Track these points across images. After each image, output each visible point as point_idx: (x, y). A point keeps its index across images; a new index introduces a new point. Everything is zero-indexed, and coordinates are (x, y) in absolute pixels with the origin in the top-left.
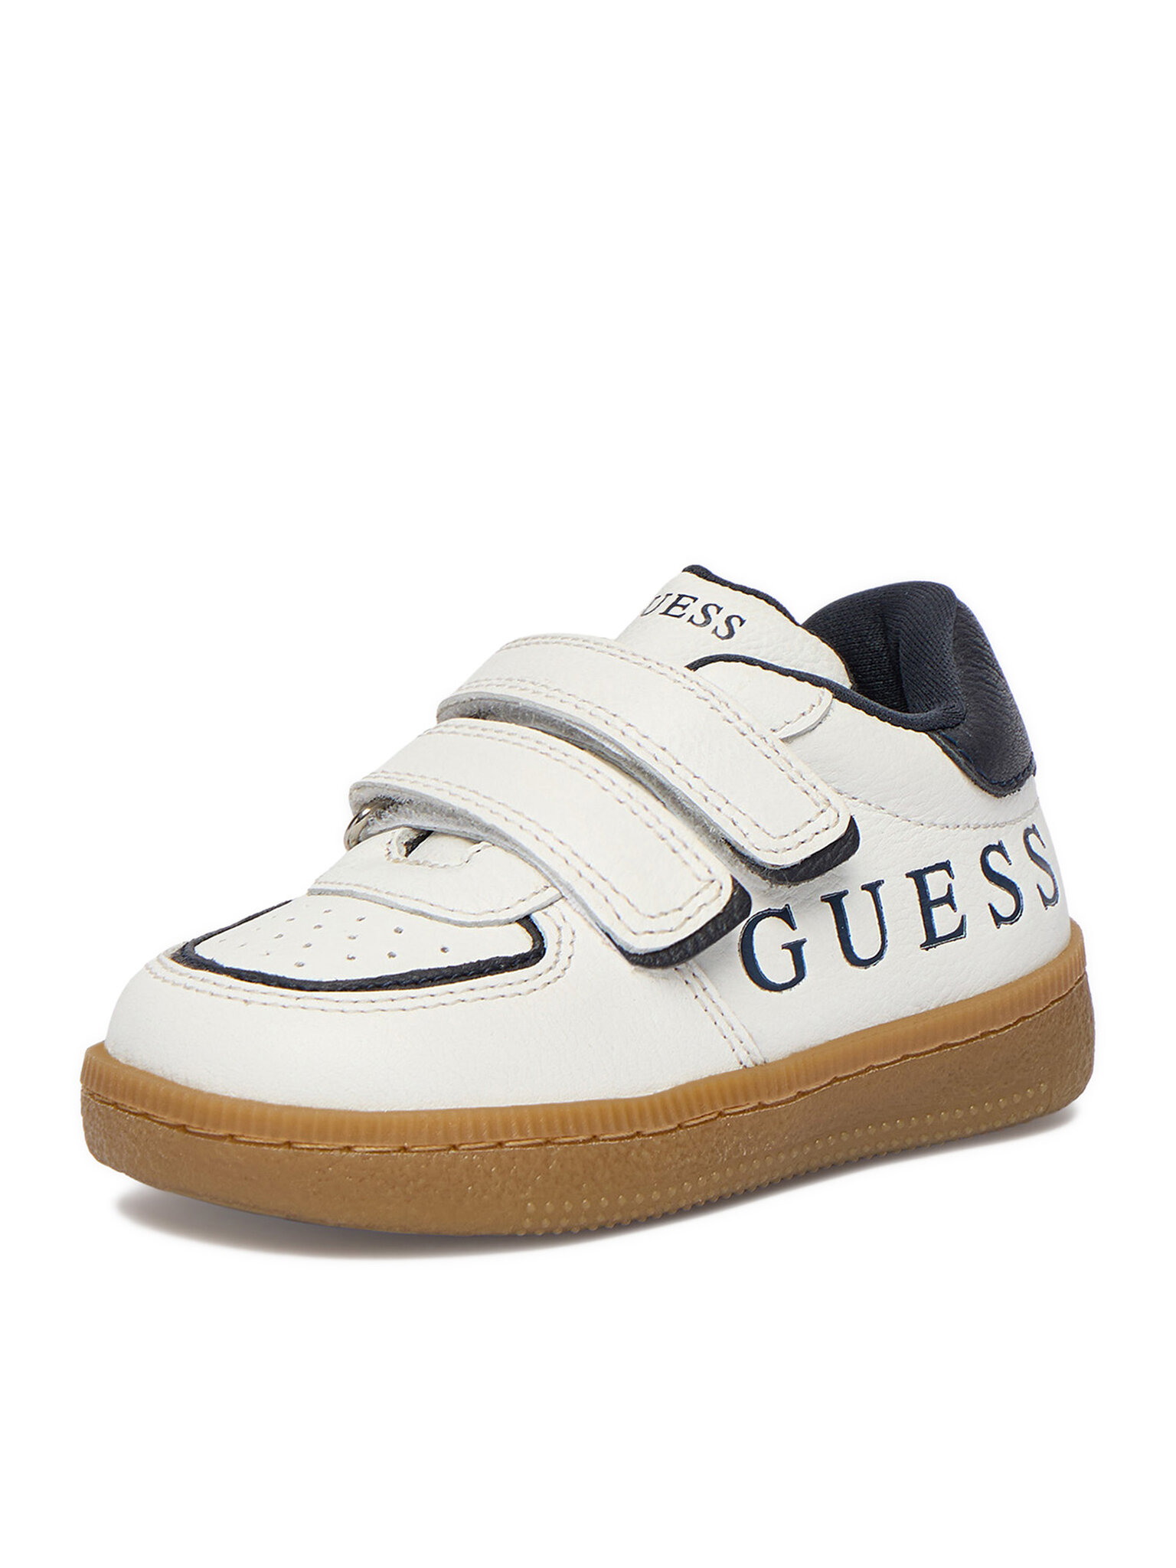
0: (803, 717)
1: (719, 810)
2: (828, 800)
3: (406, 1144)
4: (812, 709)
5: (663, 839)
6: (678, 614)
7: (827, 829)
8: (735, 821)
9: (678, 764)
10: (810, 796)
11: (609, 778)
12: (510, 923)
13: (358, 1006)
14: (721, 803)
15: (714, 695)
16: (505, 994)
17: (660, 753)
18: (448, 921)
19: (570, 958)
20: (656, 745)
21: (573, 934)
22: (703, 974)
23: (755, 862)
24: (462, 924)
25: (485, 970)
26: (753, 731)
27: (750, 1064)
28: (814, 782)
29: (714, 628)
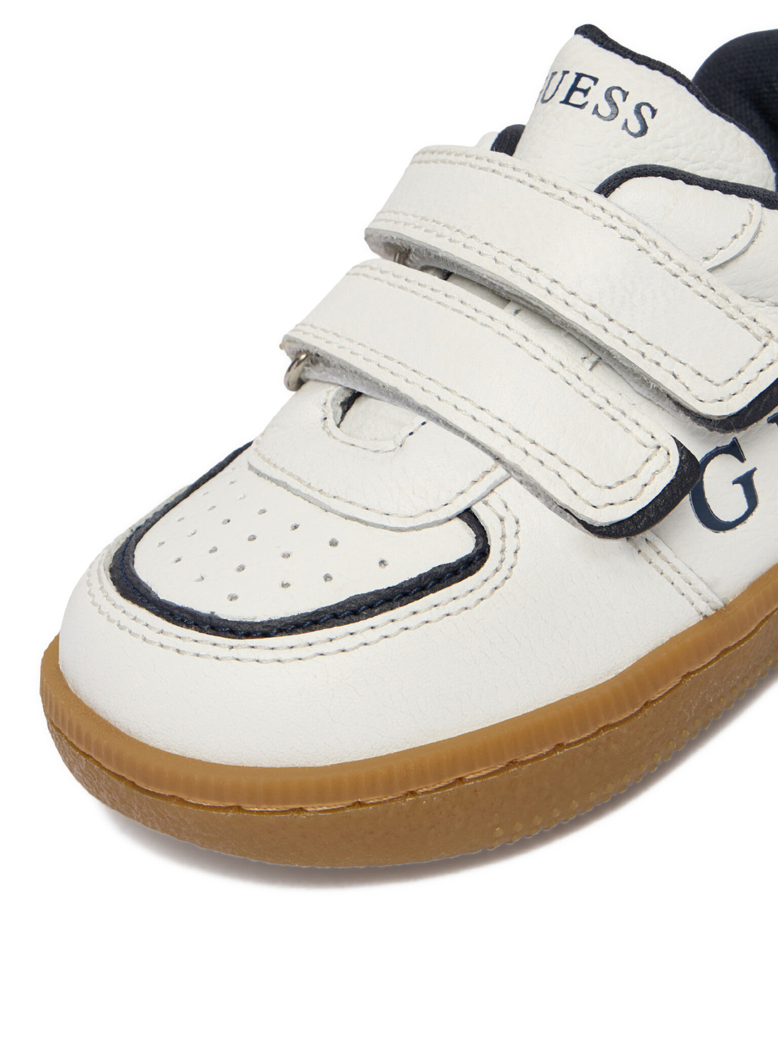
0: (736, 240)
1: (658, 364)
2: (770, 332)
3: (360, 800)
4: (743, 229)
5: (600, 408)
6: (580, 104)
7: (771, 364)
8: (676, 373)
9: (611, 320)
10: (751, 331)
11: (538, 346)
12: (450, 520)
13: (295, 653)
14: (659, 357)
15: (639, 233)
16: (451, 612)
17: (590, 311)
18: (385, 527)
19: (516, 552)
20: (585, 302)
21: (517, 523)
22: (656, 538)
23: (700, 415)
24: (400, 530)
25: (427, 585)
26: (686, 270)
27: (710, 612)
28: (753, 314)
29: (623, 121)
